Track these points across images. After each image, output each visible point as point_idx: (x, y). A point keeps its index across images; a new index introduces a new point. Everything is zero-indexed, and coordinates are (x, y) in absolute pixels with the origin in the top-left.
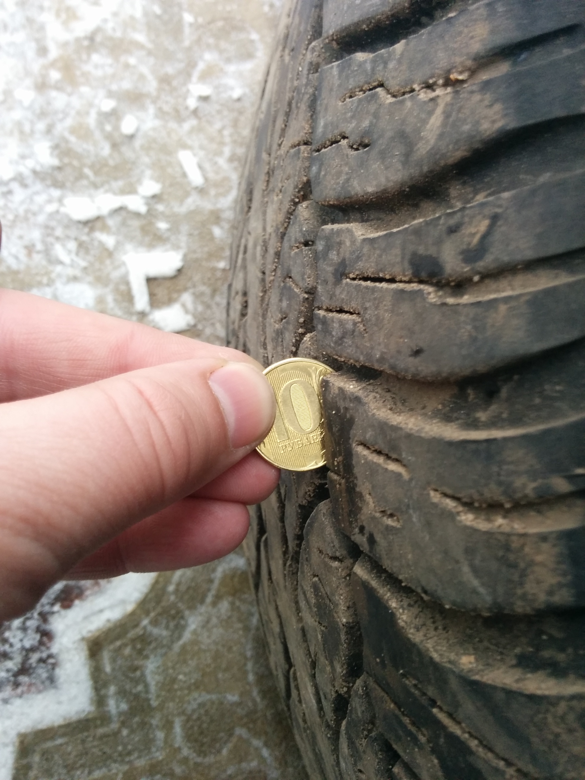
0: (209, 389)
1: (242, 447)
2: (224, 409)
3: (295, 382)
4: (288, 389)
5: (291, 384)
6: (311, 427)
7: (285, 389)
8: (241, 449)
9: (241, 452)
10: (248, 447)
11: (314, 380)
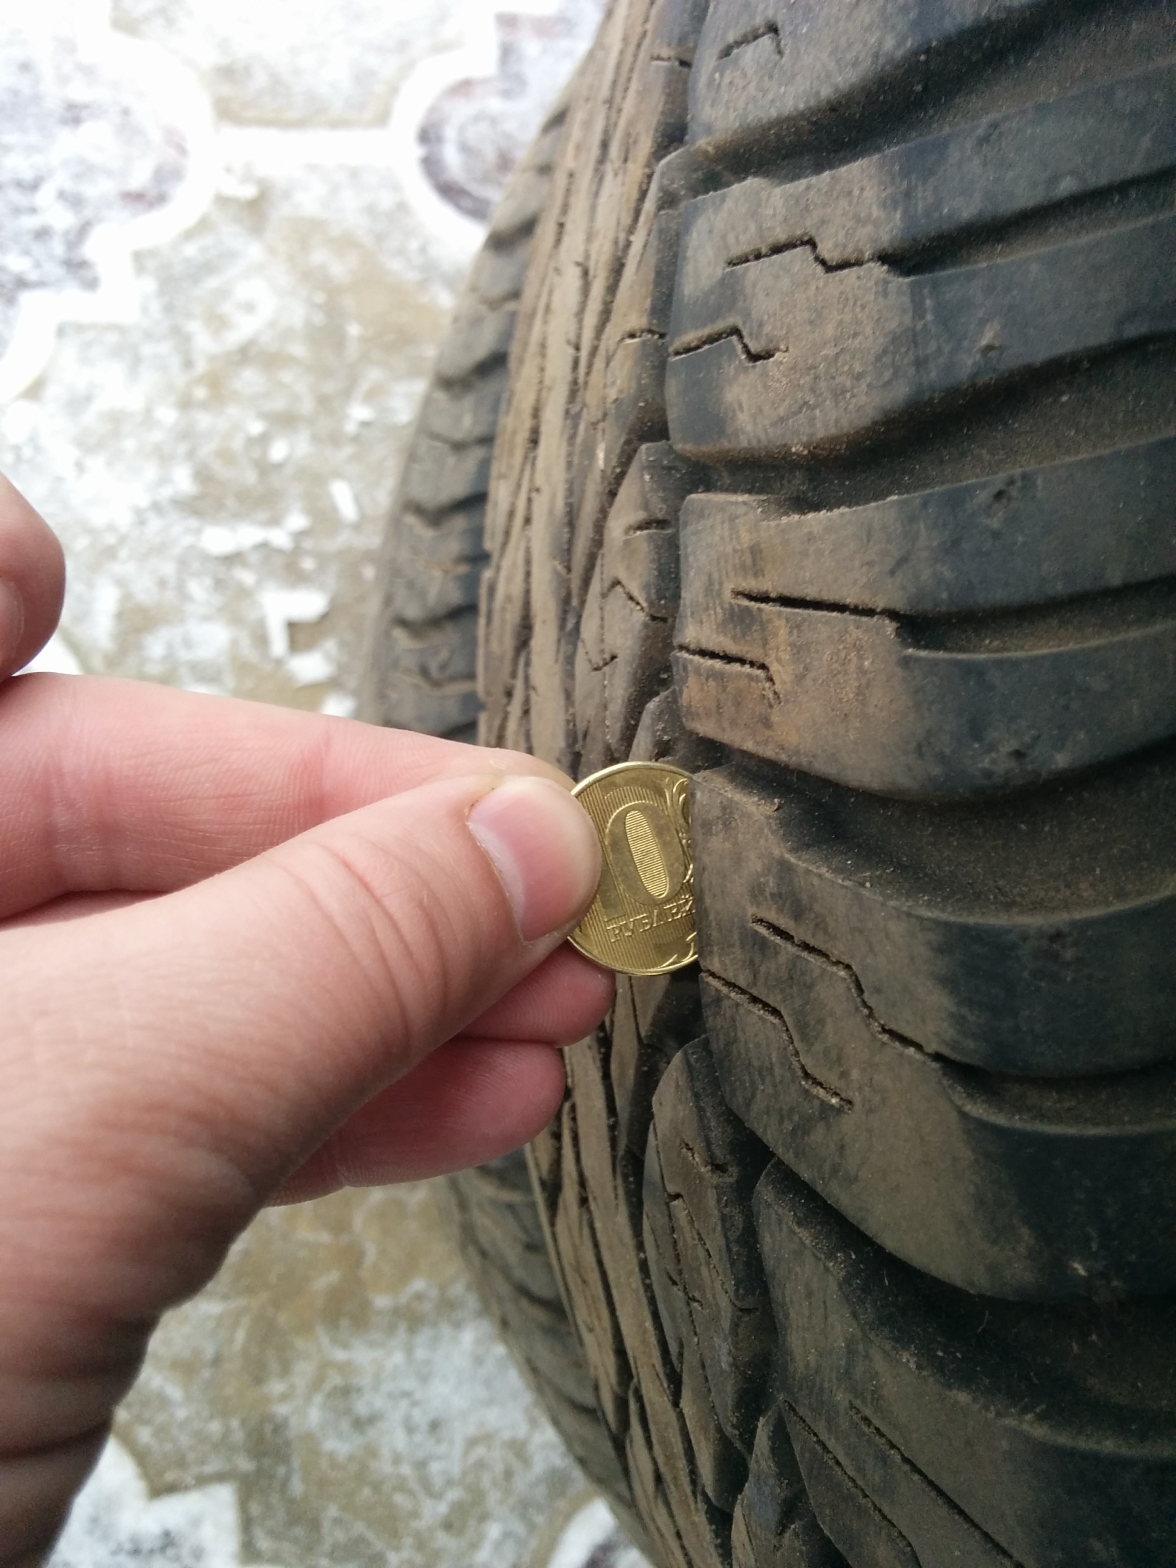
8: (543, 938)
10: (557, 934)
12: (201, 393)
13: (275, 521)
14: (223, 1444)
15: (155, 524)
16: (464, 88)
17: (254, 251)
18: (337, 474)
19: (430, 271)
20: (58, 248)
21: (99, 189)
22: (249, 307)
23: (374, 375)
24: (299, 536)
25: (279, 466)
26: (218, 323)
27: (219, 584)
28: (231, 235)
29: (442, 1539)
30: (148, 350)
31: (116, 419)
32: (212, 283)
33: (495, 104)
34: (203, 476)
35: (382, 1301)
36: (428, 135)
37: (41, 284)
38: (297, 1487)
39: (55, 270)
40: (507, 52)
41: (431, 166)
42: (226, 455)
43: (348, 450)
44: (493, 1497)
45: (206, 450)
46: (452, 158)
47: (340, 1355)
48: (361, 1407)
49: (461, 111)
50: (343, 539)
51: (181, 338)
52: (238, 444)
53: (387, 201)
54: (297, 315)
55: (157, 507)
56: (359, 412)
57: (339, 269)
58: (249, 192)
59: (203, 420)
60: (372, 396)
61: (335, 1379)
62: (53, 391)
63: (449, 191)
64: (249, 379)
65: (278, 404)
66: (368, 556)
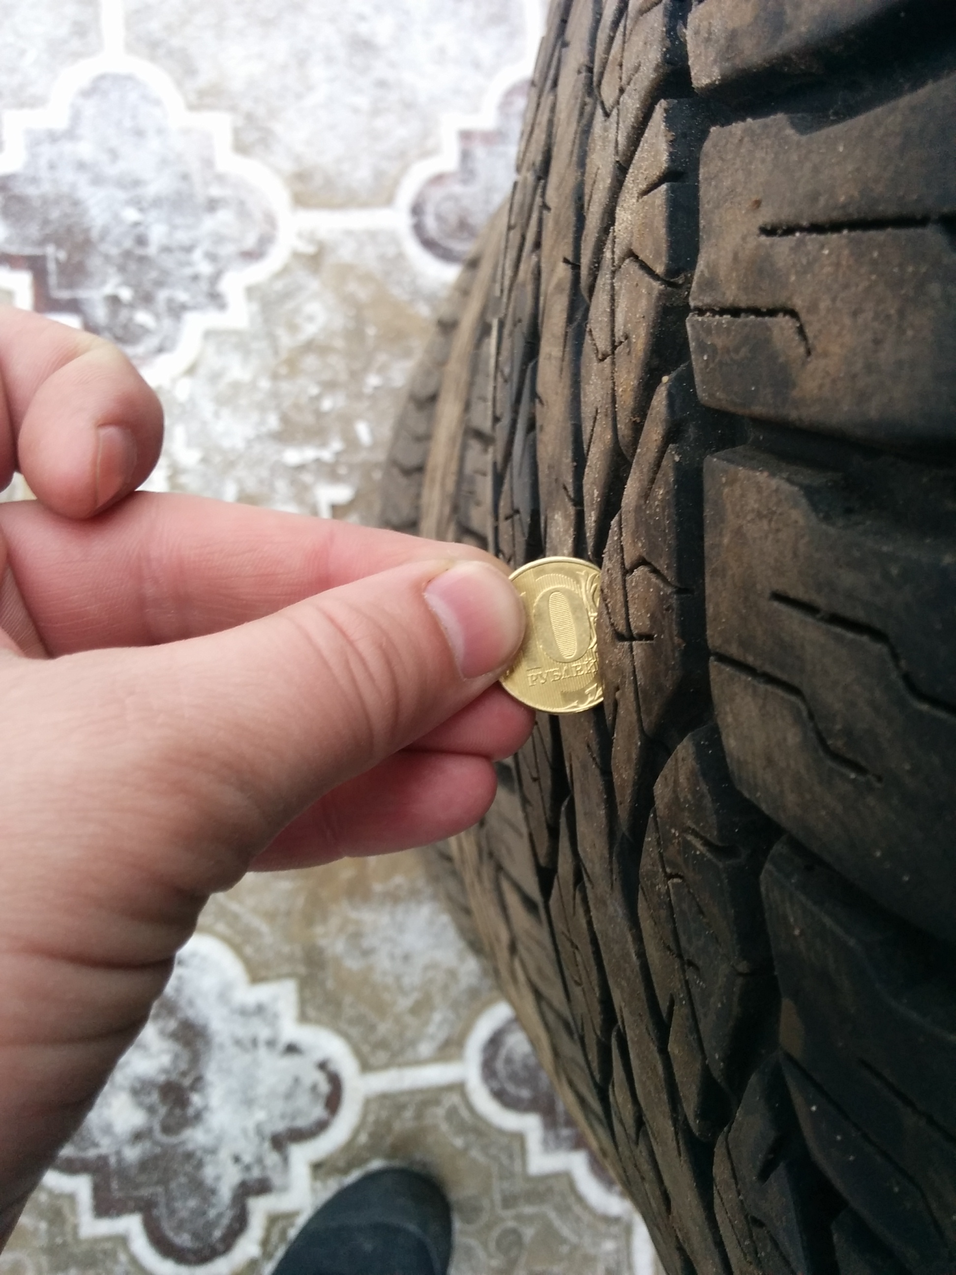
0: (424, 605)
1: (481, 675)
2: (446, 628)
3: (556, 590)
4: (546, 597)
5: (551, 592)
6: (575, 654)
7: (542, 598)
8: (480, 677)
9: (480, 683)
10: (490, 675)
11: (583, 590)
12: (283, 370)
13: (324, 444)
14: (290, 959)
15: (257, 448)
16: (438, 179)
17: (314, 285)
18: (360, 417)
19: (417, 293)
20: (204, 286)
21: (227, 250)
22: (311, 318)
23: (382, 358)
24: (338, 454)
25: (326, 414)
26: (293, 328)
27: (294, 482)
28: (302, 276)
29: (409, 1020)
30: (255, 345)
31: (236, 386)
32: (290, 305)
33: (457, 189)
34: (285, 419)
35: (378, 887)
36: (417, 210)
37: (194, 308)
38: (330, 984)
39: (202, 299)
40: (466, 156)
41: (419, 229)
42: (297, 407)
43: (366, 404)
44: (437, 999)
45: (287, 403)
46: (431, 224)
47: (354, 915)
48: (366, 943)
49: (437, 194)
50: (361, 456)
51: (272, 337)
52: (304, 400)
53: (391, 251)
54: (339, 322)
55: (259, 438)
56: (373, 381)
57: (363, 293)
58: (310, 249)
59: (285, 386)
60: (382, 370)
61: (351, 928)
62: (202, 371)
63: (429, 244)
64: (311, 362)
65: (326, 376)
66: (376, 465)
